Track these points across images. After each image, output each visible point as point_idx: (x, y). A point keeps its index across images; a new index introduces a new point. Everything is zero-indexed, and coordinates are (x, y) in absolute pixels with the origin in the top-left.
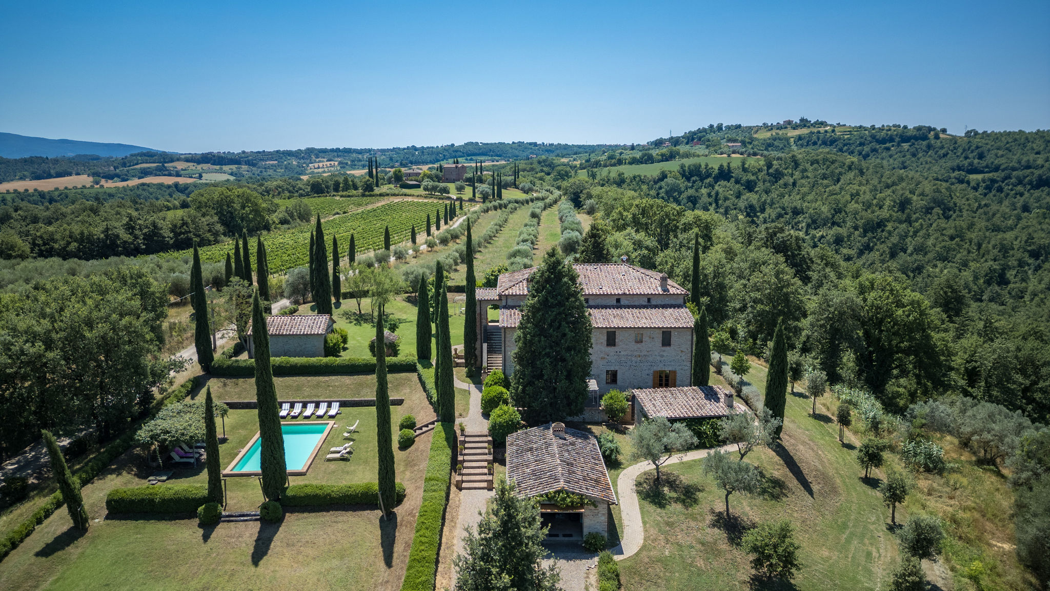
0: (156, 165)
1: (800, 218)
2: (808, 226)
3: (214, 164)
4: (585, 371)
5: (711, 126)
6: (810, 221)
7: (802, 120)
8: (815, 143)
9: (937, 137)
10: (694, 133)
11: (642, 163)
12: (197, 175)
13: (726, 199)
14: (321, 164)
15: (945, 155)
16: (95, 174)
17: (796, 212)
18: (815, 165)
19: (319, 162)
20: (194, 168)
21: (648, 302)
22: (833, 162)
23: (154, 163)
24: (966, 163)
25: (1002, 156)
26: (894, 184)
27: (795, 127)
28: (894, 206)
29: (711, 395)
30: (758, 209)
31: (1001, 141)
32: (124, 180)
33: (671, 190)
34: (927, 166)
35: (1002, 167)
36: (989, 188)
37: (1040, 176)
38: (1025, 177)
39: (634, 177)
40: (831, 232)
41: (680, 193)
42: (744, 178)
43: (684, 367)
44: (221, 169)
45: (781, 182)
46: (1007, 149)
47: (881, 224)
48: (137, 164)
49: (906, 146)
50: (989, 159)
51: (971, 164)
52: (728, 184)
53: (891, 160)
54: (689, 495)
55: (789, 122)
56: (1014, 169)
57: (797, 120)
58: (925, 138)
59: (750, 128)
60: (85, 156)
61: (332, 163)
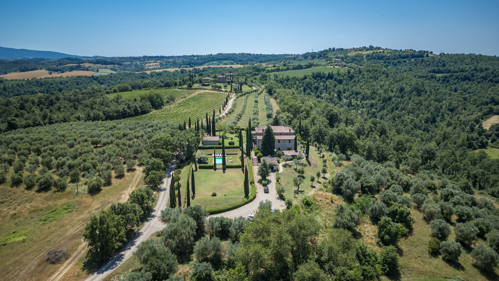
0: (76, 64)
1: (359, 96)
2: (362, 99)
3: (102, 64)
4: (274, 147)
5: (330, 49)
6: (362, 97)
7: (370, 46)
8: (374, 58)
9: (427, 56)
10: (322, 52)
11: (297, 69)
12: (96, 70)
13: (330, 88)
14: (151, 64)
15: (429, 65)
16: (49, 69)
17: (357, 93)
18: (368, 72)
19: (150, 63)
20: (93, 66)
21: (287, 134)
22: (376, 71)
23: (74, 63)
24: (437, 68)
25: (452, 66)
26: (400, 81)
27: (367, 50)
28: (397, 91)
29: (297, 151)
30: (342, 92)
31: (453, 58)
32: (62, 72)
33: (308, 84)
34: (420, 70)
35: (452, 71)
36: (444, 80)
37: (465, 75)
38: (459, 76)
39: (294, 78)
40: (370, 102)
41: (312, 85)
42: (338, 78)
43: (293, 147)
44: (106, 67)
45: (353, 80)
46: (455, 62)
47: (390, 99)
48: (66, 64)
49: (413, 60)
50: (447, 67)
51: (439, 69)
52: (332, 81)
53: (406, 67)
54: (290, 166)
55: (365, 47)
56: (456, 72)
57: (368, 46)
58: (422, 56)
59: (347, 50)
60: (37, 58)
61: (156, 63)
